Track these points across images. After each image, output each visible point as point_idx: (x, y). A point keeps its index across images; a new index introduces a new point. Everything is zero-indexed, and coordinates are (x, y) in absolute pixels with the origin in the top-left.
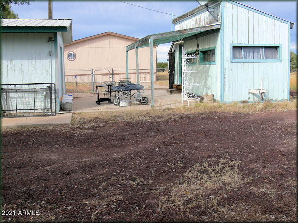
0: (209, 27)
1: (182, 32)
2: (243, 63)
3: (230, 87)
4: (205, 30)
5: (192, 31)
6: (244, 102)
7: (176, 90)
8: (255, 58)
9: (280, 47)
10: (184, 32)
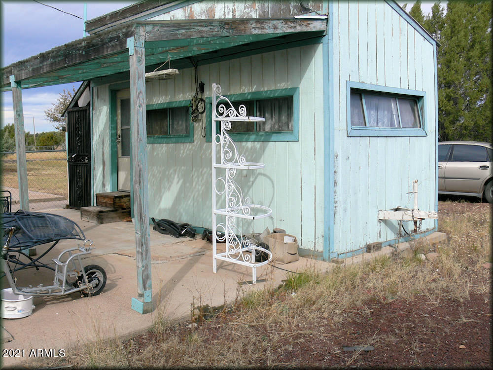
0: (302, 22)
1: (236, 28)
2: (368, 138)
3: (345, 210)
4: (292, 30)
5: (263, 28)
6: (369, 248)
7: (112, 211)
8: (380, 124)
9: (424, 97)
10: (242, 26)
